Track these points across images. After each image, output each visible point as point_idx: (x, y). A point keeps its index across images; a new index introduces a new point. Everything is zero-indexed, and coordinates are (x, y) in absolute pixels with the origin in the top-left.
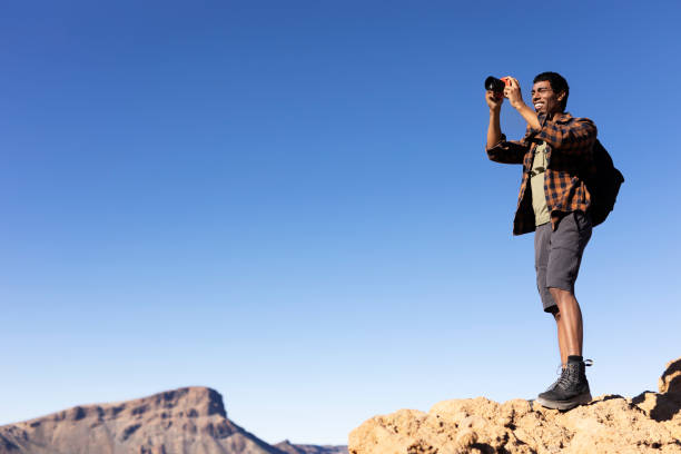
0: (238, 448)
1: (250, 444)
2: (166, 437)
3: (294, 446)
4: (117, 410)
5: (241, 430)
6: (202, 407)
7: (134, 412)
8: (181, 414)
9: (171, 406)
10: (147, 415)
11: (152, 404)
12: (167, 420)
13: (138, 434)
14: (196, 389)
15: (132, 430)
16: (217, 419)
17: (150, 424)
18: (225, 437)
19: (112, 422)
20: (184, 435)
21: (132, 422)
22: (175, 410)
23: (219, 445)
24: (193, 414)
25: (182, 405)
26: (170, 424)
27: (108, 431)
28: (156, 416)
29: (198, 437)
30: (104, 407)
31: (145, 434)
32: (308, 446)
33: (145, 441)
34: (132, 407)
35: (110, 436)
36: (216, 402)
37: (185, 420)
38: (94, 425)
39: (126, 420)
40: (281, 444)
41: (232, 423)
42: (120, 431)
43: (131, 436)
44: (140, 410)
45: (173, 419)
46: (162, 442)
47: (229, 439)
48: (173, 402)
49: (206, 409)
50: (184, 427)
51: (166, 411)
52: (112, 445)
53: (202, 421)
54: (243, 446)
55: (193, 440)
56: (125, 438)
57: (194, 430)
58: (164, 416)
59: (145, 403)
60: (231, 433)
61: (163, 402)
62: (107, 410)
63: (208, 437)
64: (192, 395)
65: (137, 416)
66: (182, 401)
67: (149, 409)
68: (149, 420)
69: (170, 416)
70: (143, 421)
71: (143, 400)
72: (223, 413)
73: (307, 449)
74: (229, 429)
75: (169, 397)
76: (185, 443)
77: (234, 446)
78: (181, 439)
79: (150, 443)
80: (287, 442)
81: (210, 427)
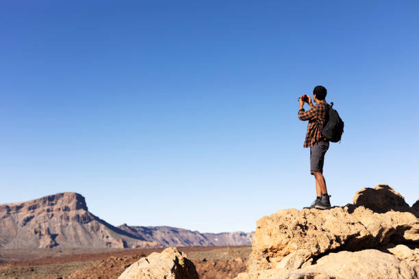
0: (95, 229)
1: (102, 227)
2: (50, 224)
3: (129, 227)
4: (19, 208)
5: (97, 218)
6: (72, 205)
7: (30, 209)
8: (59, 209)
9: (52, 205)
10: (38, 210)
11: (41, 204)
12: (51, 213)
13: (33, 222)
14: (68, 194)
15: (28, 219)
16: (82, 212)
17: (40, 215)
18: (87, 223)
19: (15, 215)
20: (61, 222)
21: (29, 215)
22: (55, 207)
23: (83, 227)
24: (67, 209)
25: (60, 204)
26: (53, 215)
27: (13, 220)
28: (44, 210)
29: (70, 223)
30: (10, 206)
31: (36, 222)
32: (138, 227)
33: (37, 226)
34: (28, 205)
35: (15, 223)
36: (81, 201)
37: (62, 213)
38: (4, 217)
39: (24, 214)
40: (121, 226)
41: (91, 214)
42: (21, 221)
43: (28, 223)
44: (33, 207)
45: (54, 212)
46: (47, 226)
47: (89, 224)
48: (54, 202)
49: (75, 207)
50: (61, 217)
51: (50, 207)
52: (16, 229)
53: (72, 213)
54: (98, 228)
55: (67, 225)
56: (25, 224)
57: (68, 219)
58: (48, 211)
59: (37, 203)
60: (90, 220)
61: (47, 202)
62: (13, 207)
63: (76, 223)
64: (66, 198)
65: (32, 211)
66: (60, 201)
67: (39, 207)
68: (39, 214)
69: (52, 211)
70: (35, 214)
71: (35, 201)
72: (86, 209)
73: (137, 229)
74: (90, 218)
75: (51, 199)
76: (62, 227)
77: (92, 228)
78: (59, 224)
79: (40, 227)
80: (126, 225)
81: (78, 217)
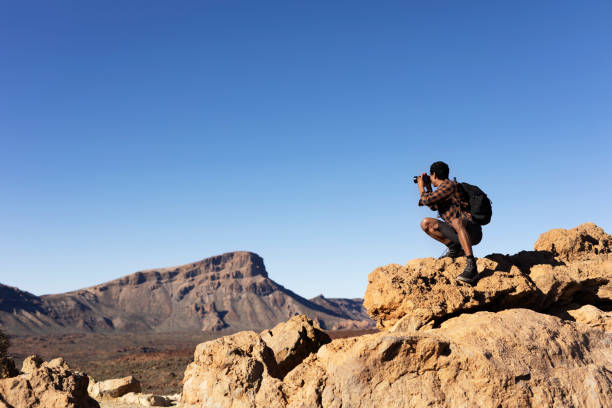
0: (279, 304)
1: (289, 300)
2: (215, 297)
3: (328, 300)
4: (173, 275)
5: (281, 288)
6: (245, 269)
7: (187, 276)
8: (228, 276)
9: (218, 269)
10: (199, 278)
11: (202, 268)
12: (217, 281)
13: (192, 294)
14: (239, 254)
15: (186, 291)
16: (260, 279)
17: (202, 285)
18: (268, 294)
19: (169, 284)
20: (231, 294)
21: (186, 284)
22: (223, 273)
23: (262, 302)
24: (238, 275)
25: (228, 268)
26: (219, 284)
27: (166, 292)
28: (207, 278)
29: (244, 296)
30: (161, 272)
31: (197, 294)
32: (340, 300)
33: (199, 299)
34: (185, 271)
35: (168, 297)
36: (257, 264)
37: (232, 280)
38: (154, 288)
39: (180, 283)
40: (315, 299)
41: (272, 282)
42: (176, 293)
43: (186, 296)
44: (192, 273)
45: (221, 281)
46: (212, 299)
47: (271, 296)
48: (220, 266)
49: (249, 272)
50: (231, 287)
51: (215, 273)
52: (170, 305)
53: (246, 281)
54: (283, 302)
55: (240, 298)
56: (181, 298)
57: (240, 289)
58: (213, 278)
59: (197, 267)
60: (272, 291)
61: (211, 266)
62: (164, 274)
63: (252, 295)
64: (236, 259)
65: (191, 278)
66: (228, 264)
67: (200, 272)
68: (200, 283)
69: (218, 278)
70: (195, 283)
71: (194, 265)
72: (265, 274)
73: (339, 303)
74: (271, 287)
75: (217, 262)
76: (232, 300)
77: (275, 301)
78: (229, 297)
79: (202, 301)
80: (322, 297)
81: (254, 286)
